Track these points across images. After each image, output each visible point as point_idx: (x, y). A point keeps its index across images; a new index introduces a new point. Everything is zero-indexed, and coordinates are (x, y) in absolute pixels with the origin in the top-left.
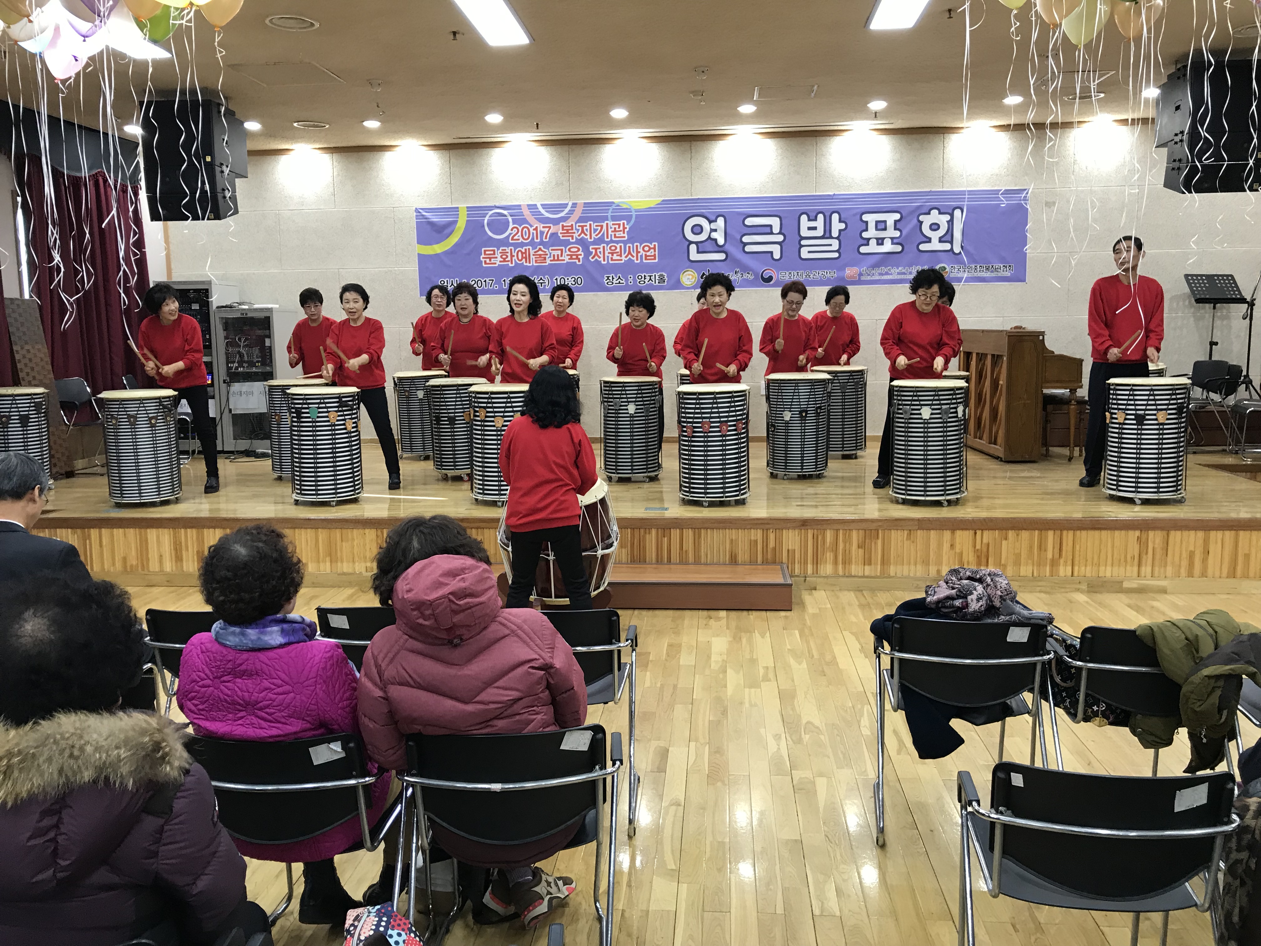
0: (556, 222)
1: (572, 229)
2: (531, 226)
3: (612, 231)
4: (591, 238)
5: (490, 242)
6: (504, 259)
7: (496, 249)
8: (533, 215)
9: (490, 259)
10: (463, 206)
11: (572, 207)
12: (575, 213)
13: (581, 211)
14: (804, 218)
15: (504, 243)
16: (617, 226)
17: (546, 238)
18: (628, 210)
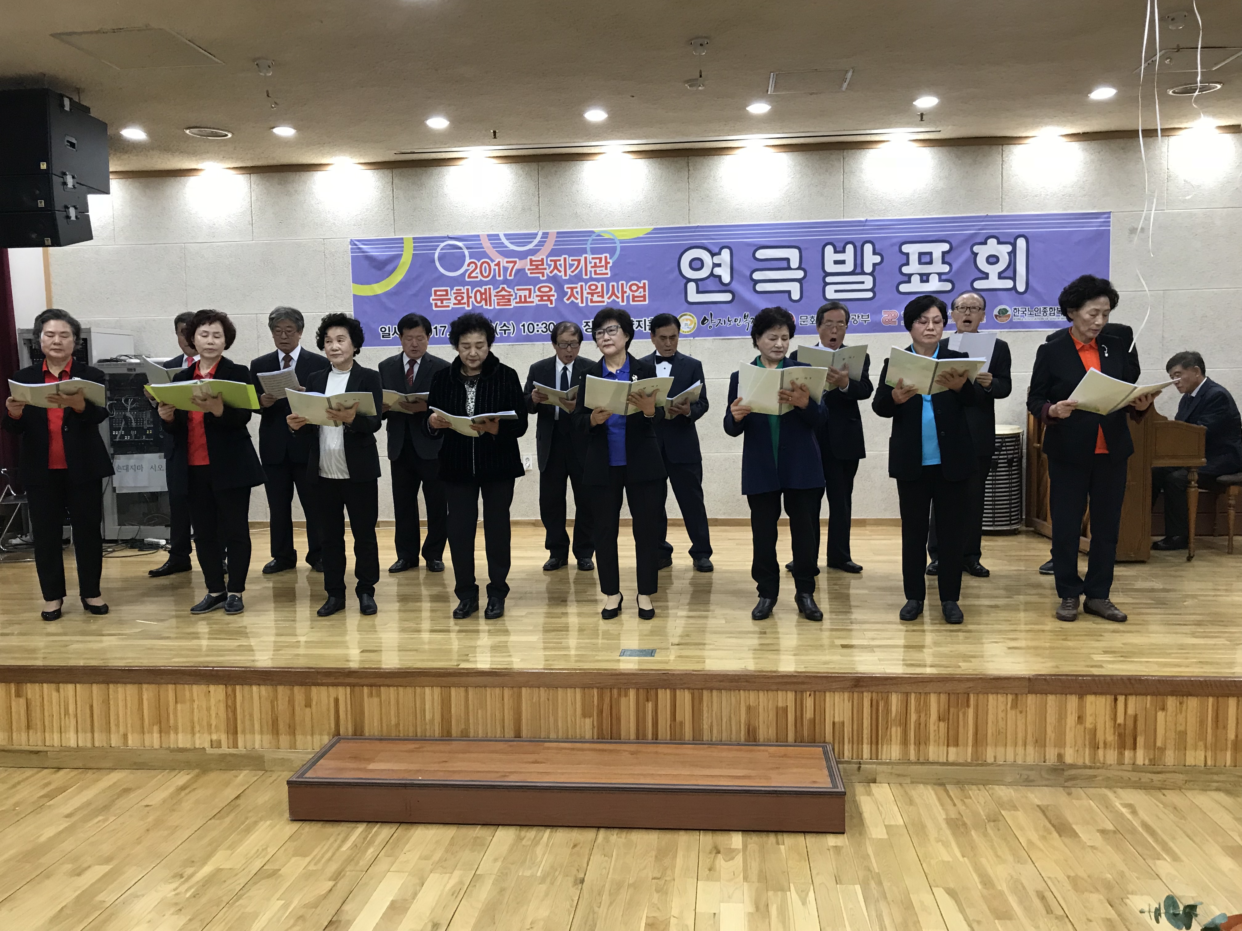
0: (522, 256)
1: (543, 264)
2: (492, 261)
3: (592, 267)
4: (566, 275)
5: (441, 280)
6: (459, 301)
7: (449, 289)
8: (494, 248)
9: (442, 301)
10: (408, 237)
11: (542, 238)
12: (546, 244)
13: (553, 243)
14: (829, 249)
15: (460, 281)
16: (598, 261)
17: (510, 275)
18: (612, 241)
